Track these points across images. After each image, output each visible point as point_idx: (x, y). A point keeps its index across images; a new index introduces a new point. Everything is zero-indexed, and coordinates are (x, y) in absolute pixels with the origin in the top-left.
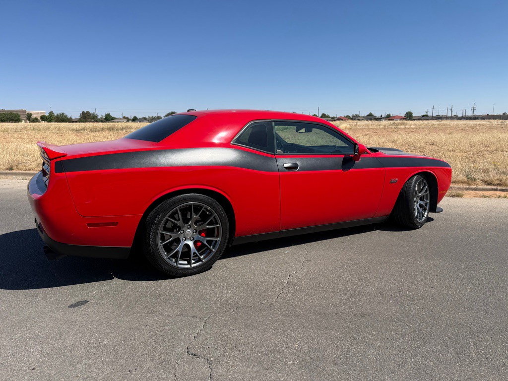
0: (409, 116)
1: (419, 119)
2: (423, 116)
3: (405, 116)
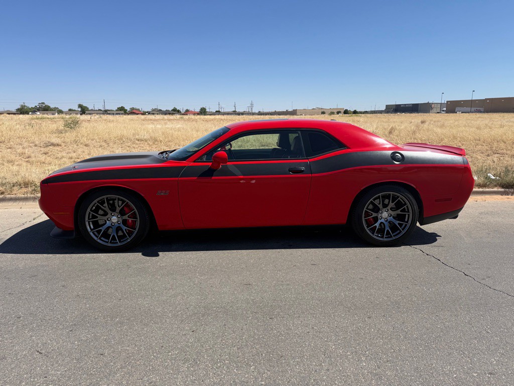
0: (203, 112)
1: (212, 114)
2: (216, 111)
3: (200, 112)
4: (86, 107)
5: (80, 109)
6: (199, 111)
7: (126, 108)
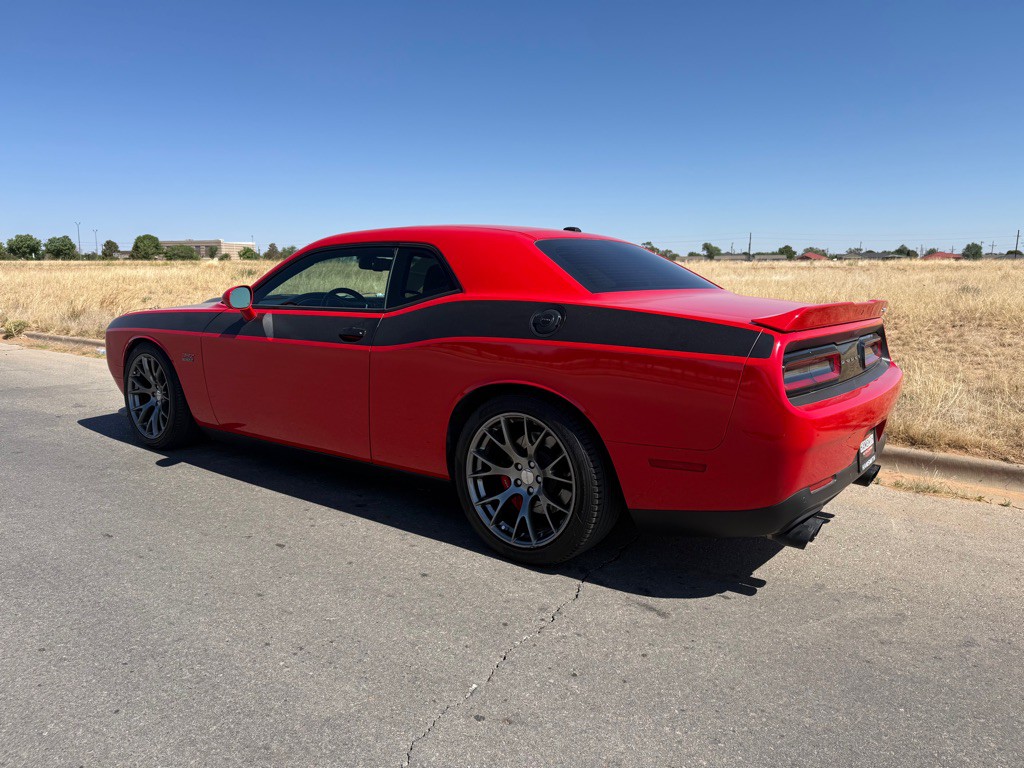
0: (972, 254)
2: (1010, 253)
4: (716, 248)
5: (705, 253)
6: (961, 252)
7: (794, 249)
